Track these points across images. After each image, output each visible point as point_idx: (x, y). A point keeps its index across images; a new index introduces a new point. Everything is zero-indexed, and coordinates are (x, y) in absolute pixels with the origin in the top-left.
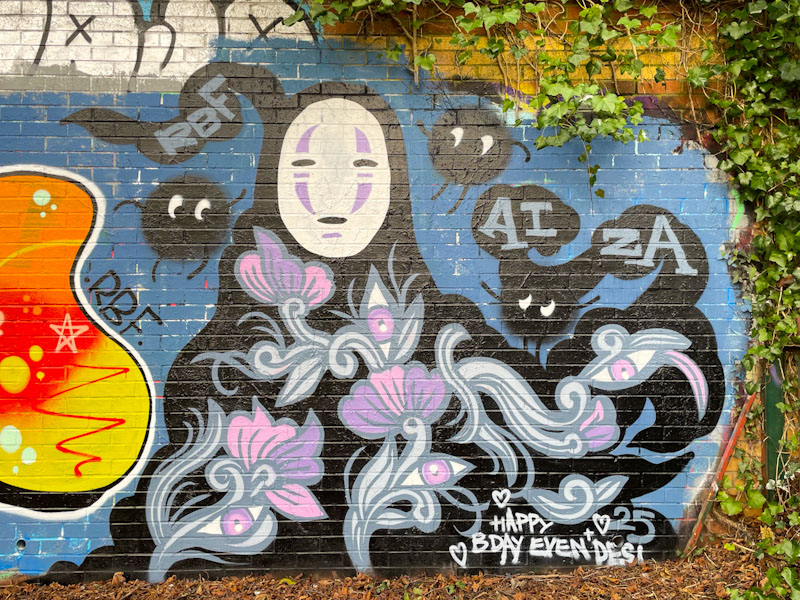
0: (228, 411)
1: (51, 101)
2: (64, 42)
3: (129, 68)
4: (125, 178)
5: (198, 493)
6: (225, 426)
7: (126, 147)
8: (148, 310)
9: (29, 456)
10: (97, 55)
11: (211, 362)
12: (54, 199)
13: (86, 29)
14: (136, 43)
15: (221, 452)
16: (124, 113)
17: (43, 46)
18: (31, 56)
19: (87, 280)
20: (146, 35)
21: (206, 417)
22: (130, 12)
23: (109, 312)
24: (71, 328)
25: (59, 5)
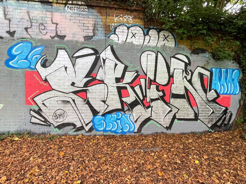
2: (131, 38)
3: (142, 43)
10: (136, 40)
13: (135, 35)
14: (143, 39)
17: (127, 38)
18: (125, 40)
22: (143, 33)
25: (130, 31)
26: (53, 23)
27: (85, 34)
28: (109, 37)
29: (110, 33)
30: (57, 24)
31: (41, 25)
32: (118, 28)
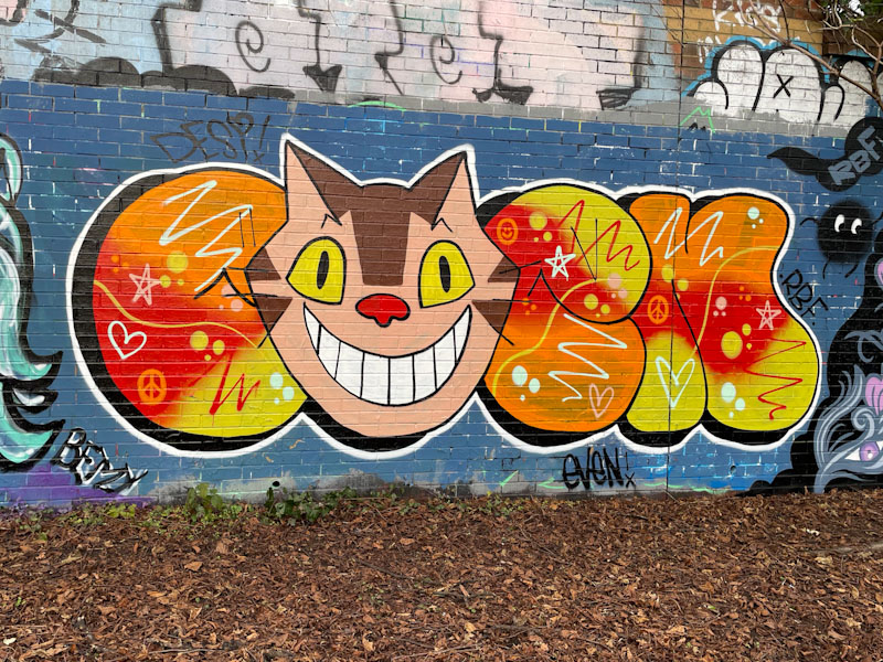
0: (866, 374)
1: (762, 139)
2: (772, 95)
3: (814, 118)
4: (809, 201)
5: (846, 432)
6: (865, 384)
7: (809, 177)
8: (820, 299)
9: (740, 405)
10: (793, 106)
11: (857, 338)
12: (762, 215)
13: (787, 86)
14: (819, 99)
15: (862, 403)
16: (809, 152)
17: (758, 97)
18: (750, 105)
19: (781, 276)
20: (827, 94)
21: (853, 378)
22: (817, 75)
23: (795, 300)
24: (770, 311)
25: (770, 67)
26: (483, 34)
27: (604, 81)
28: (692, 94)
29: (696, 75)
30: (499, 39)
31: (438, 43)
32: (726, 55)
